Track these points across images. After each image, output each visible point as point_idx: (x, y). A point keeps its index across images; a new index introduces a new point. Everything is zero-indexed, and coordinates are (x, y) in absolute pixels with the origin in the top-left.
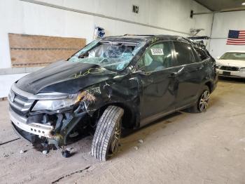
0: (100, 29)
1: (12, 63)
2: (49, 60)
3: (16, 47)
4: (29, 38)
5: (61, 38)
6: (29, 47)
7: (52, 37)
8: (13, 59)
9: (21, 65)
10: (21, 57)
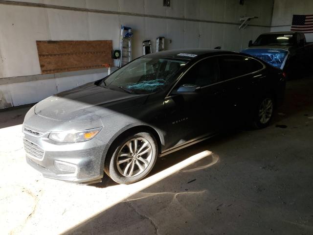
0: (126, 29)
1: (41, 69)
2: (76, 65)
3: (44, 53)
4: (55, 44)
5: (86, 41)
6: (56, 52)
7: (77, 41)
8: (42, 66)
9: (50, 70)
10: (49, 63)
